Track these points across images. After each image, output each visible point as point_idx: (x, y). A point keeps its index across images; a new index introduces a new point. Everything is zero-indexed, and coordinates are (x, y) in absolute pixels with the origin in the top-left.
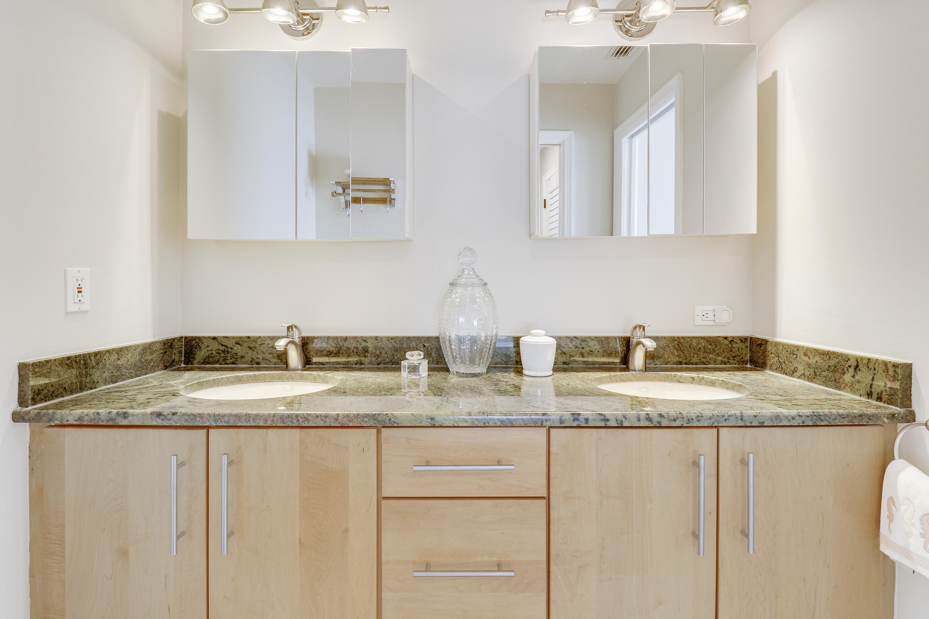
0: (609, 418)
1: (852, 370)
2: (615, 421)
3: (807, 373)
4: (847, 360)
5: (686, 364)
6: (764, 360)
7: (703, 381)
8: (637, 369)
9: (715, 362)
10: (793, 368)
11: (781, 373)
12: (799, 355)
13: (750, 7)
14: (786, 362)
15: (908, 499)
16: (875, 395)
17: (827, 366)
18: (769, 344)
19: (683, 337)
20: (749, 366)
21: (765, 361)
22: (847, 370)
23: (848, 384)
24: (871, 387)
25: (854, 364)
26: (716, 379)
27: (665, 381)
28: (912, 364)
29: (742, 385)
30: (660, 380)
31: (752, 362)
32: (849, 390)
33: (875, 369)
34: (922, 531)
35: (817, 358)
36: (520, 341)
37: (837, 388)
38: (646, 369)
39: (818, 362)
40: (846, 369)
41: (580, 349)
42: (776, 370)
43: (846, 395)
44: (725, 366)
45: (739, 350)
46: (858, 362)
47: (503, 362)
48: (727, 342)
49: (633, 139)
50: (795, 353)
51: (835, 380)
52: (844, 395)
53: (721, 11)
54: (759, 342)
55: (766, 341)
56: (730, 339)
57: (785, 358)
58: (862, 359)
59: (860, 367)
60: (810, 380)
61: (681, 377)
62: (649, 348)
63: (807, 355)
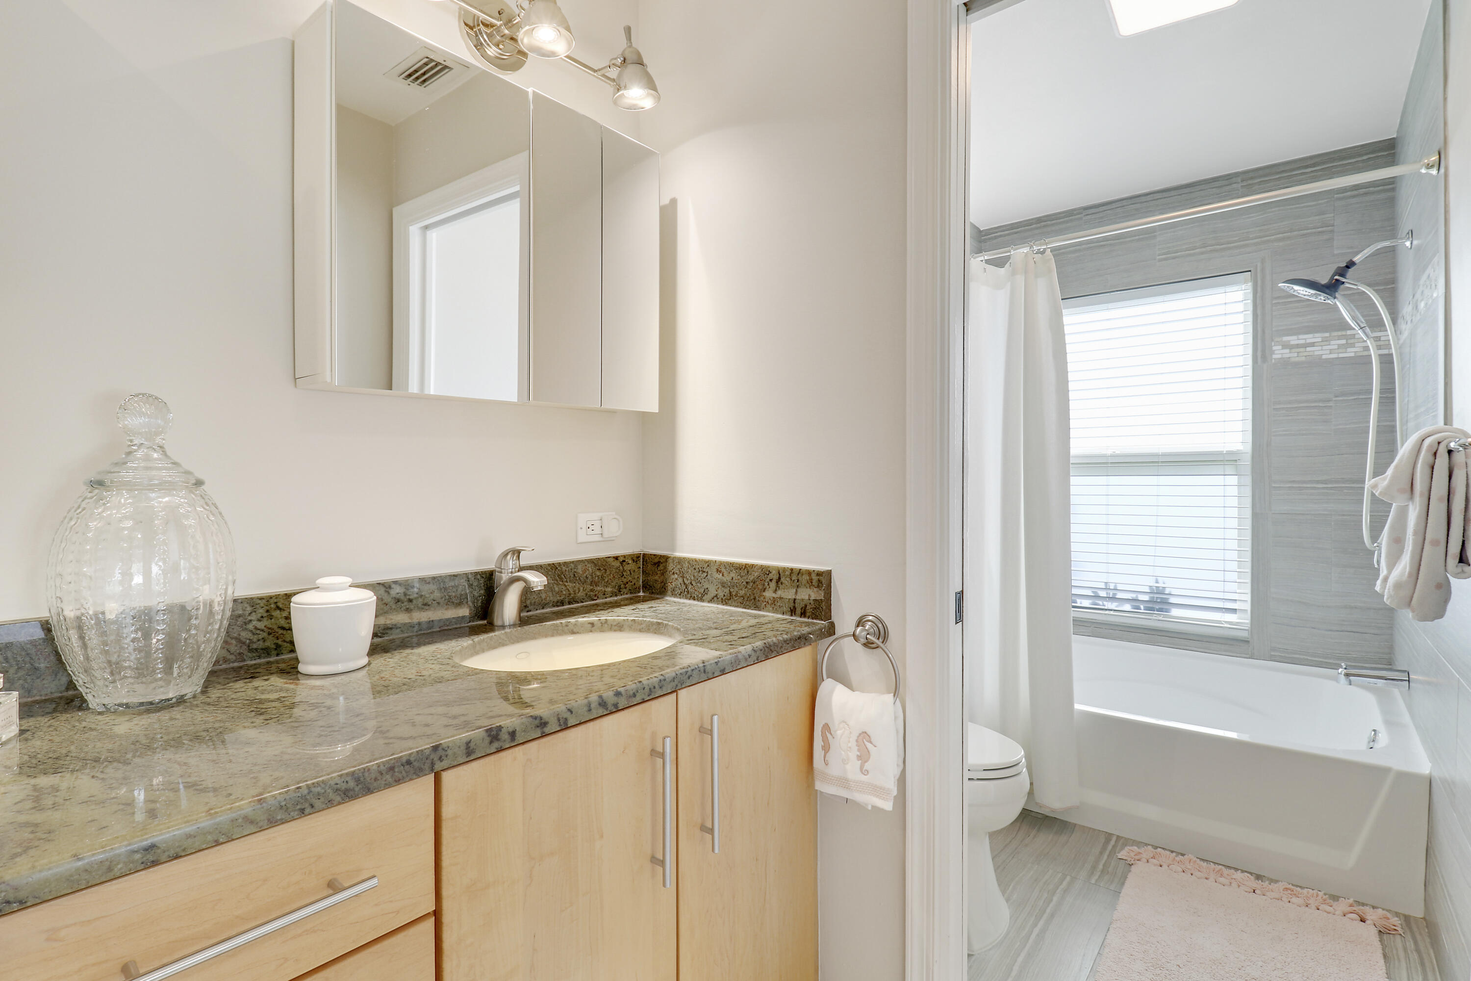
0: (547, 720)
1: (773, 585)
2: (556, 721)
3: (721, 594)
4: (767, 573)
5: (570, 603)
6: (663, 584)
7: (606, 625)
8: (507, 623)
9: (604, 594)
10: (703, 590)
11: (686, 598)
12: (710, 573)
13: (659, 98)
14: (694, 583)
15: (844, 722)
16: (798, 611)
17: (745, 583)
18: (670, 561)
19: (565, 562)
20: (641, 594)
21: (665, 584)
22: (768, 585)
23: (770, 602)
24: (794, 602)
25: (776, 577)
26: (624, 620)
27: (553, 636)
28: (831, 571)
29: (662, 623)
30: (546, 636)
31: (646, 587)
32: (771, 609)
33: (798, 581)
34: (858, 753)
35: (733, 575)
36: (291, 604)
37: (757, 608)
38: (523, 622)
39: (734, 579)
40: (766, 584)
41: (406, 603)
42: (680, 595)
43: (769, 615)
44: (616, 598)
45: (631, 574)
46: (780, 575)
47: (232, 657)
48: (617, 564)
49: (428, 233)
50: (704, 570)
51: (755, 599)
52: (767, 616)
53: (625, 88)
54: (656, 560)
55: (666, 558)
56: (621, 559)
57: (692, 578)
58: (784, 569)
59: (782, 579)
60: (724, 603)
61: (576, 624)
62: (537, 587)
63: (720, 572)
